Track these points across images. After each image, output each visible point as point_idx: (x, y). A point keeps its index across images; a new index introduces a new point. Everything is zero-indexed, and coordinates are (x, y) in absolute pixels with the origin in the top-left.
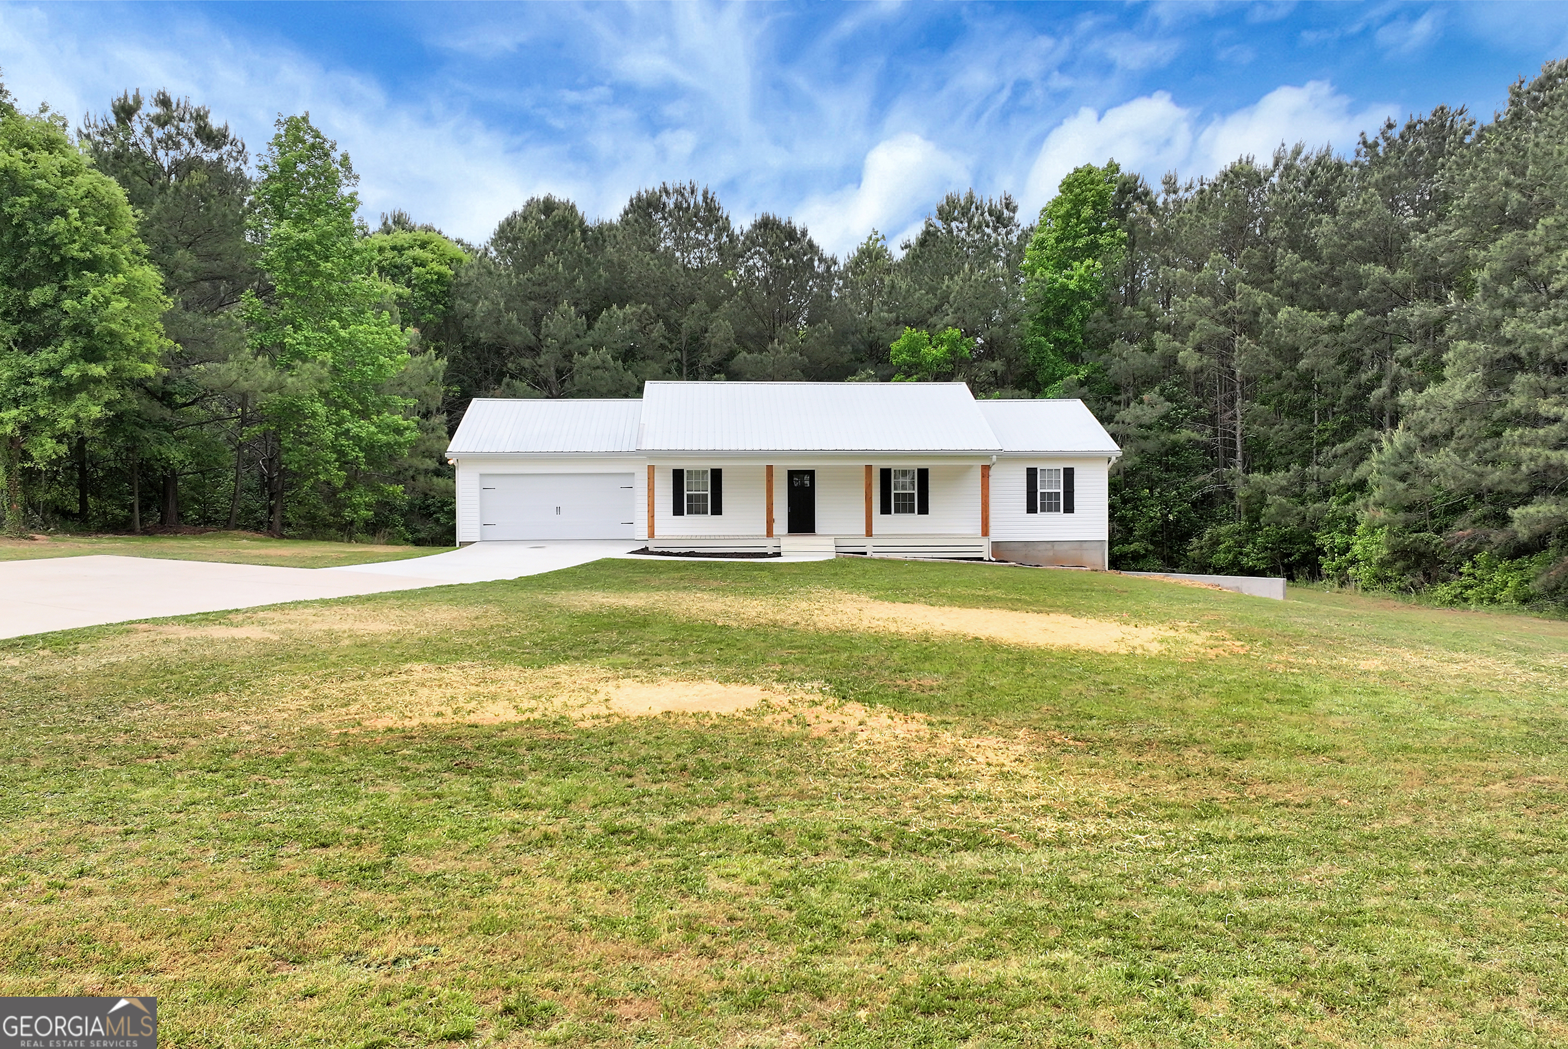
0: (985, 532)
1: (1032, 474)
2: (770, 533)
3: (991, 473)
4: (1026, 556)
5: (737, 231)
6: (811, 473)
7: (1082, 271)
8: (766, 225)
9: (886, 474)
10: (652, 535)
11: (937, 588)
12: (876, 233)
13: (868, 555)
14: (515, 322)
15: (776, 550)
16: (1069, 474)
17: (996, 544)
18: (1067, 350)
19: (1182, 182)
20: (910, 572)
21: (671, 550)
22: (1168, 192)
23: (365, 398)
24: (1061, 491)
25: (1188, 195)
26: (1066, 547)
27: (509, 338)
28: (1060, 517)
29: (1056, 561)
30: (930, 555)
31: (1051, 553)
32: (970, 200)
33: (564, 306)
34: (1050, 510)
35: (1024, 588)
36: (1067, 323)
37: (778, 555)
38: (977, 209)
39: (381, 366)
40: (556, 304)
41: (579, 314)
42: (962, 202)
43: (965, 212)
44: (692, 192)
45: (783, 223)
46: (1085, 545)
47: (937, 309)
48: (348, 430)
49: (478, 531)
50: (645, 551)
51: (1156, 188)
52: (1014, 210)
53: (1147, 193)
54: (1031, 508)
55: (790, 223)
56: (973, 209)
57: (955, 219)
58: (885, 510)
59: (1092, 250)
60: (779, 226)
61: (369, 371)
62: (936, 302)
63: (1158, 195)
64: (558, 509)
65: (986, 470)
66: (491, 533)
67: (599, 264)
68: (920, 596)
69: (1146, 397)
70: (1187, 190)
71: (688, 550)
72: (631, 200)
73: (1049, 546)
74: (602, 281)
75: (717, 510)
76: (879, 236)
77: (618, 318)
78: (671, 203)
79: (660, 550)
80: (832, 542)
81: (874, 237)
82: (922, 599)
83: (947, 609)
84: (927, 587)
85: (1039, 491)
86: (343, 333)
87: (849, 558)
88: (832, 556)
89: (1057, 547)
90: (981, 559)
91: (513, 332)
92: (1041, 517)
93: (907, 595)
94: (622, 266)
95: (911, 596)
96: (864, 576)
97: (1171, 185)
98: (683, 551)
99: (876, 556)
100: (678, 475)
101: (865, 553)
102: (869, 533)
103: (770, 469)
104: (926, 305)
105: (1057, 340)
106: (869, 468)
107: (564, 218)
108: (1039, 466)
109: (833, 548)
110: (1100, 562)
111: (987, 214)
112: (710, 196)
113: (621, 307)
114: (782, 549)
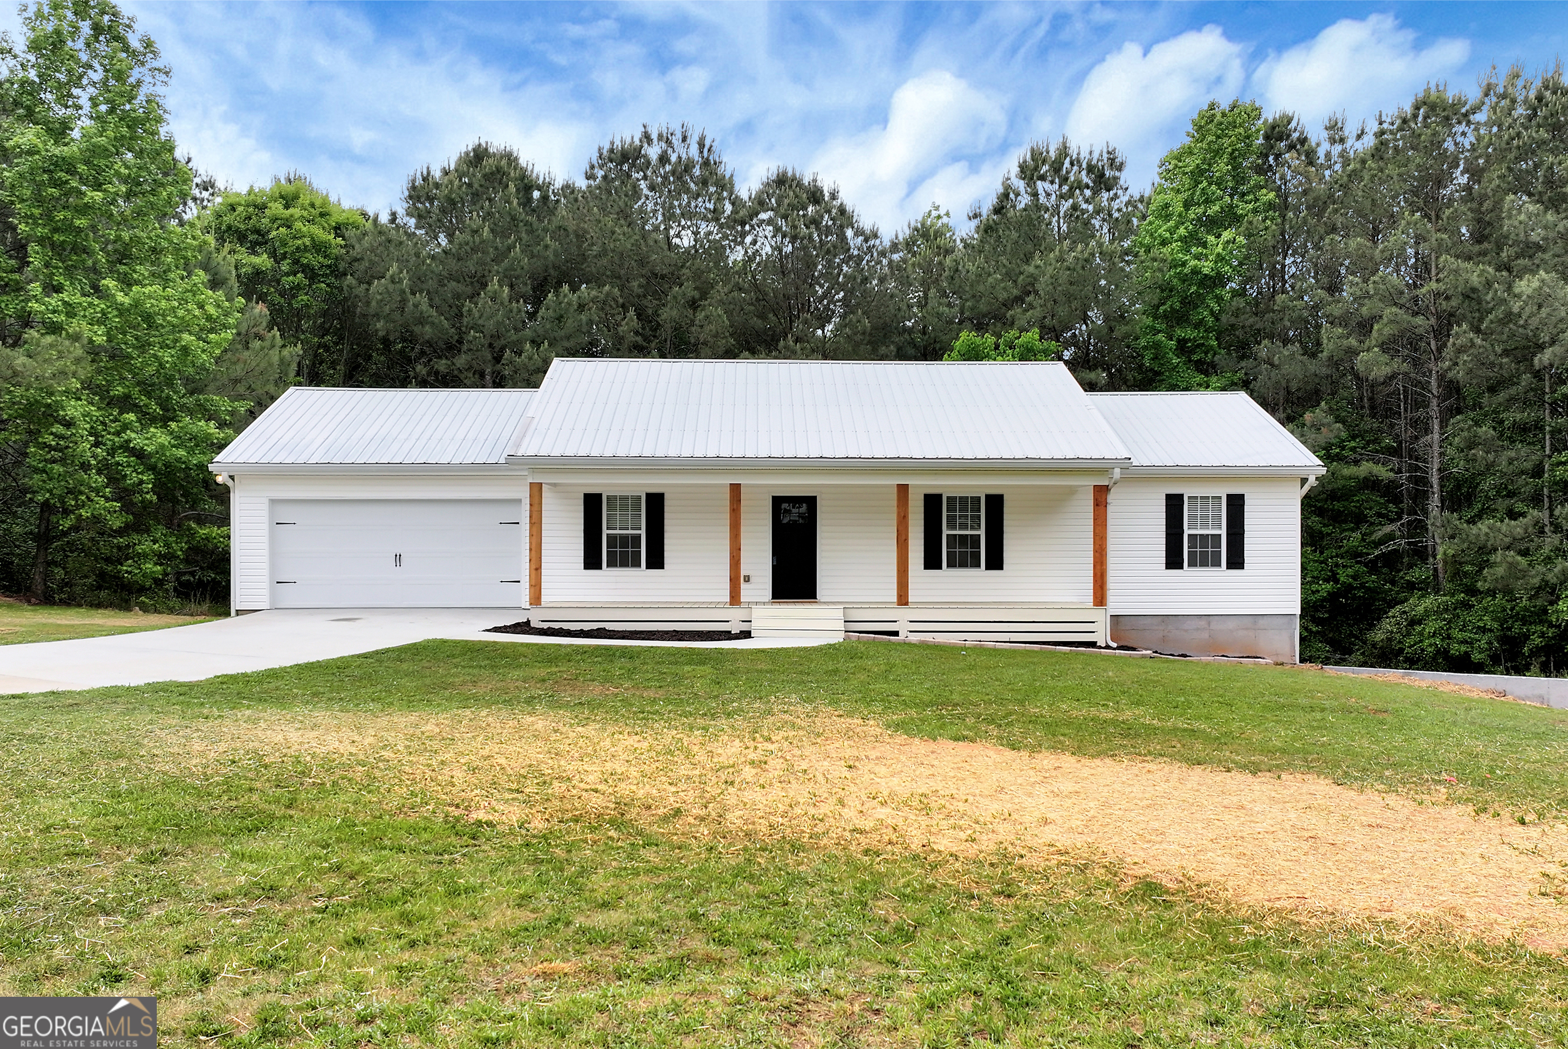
0: (1100, 599)
1: (1174, 504)
2: (735, 598)
3: (1111, 498)
4: (1164, 639)
5: (744, 195)
6: (811, 502)
7: (1219, 249)
8: (782, 181)
9: (932, 502)
10: (536, 599)
11: (1021, 703)
12: (937, 208)
13: (902, 637)
14: (424, 306)
15: (745, 626)
16: (1236, 504)
17: (1116, 619)
18: (1195, 357)
19: (1350, 130)
20: (971, 667)
21: (566, 626)
22: (1333, 141)
23: (168, 398)
24: (1223, 532)
25: (1359, 145)
26: (1231, 624)
27: (417, 329)
28: (1221, 575)
29: (1217, 648)
30: (1006, 637)
31: (1205, 635)
32: (1064, 151)
33: (494, 284)
34: (1204, 564)
35: (1189, 705)
36: (1195, 318)
37: (746, 635)
38: (1072, 164)
39: (185, 350)
40: (484, 285)
41: (515, 297)
42: (1053, 154)
43: (1057, 167)
44: (684, 139)
45: (806, 182)
46: (1262, 622)
47: (1019, 300)
48: (128, 441)
49: (266, 592)
50: (523, 628)
51: (1317, 135)
52: (1120, 168)
53: (1303, 141)
54: (1174, 561)
55: (815, 181)
56: (1067, 164)
57: (1042, 178)
58: (932, 562)
59: (1230, 218)
60: (800, 184)
61: (167, 356)
62: (1015, 292)
63: (1318, 145)
64: (398, 558)
65: (1101, 493)
66: (289, 596)
67: (545, 230)
68: (990, 720)
69: (1308, 416)
70: (1359, 137)
71: (595, 626)
72: (600, 150)
73: (1203, 623)
74: (550, 254)
75: (656, 561)
76: (942, 212)
77: (569, 304)
78: (653, 152)
79: (545, 626)
80: (839, 614)
81: (934, 213)
82: (993, 730)
83: (1046, 760)
84: (1002, 701)
85: (1187, 532)
86: (120, 297)
87: (866, 643)
88: (838, 638)
89: (1216, 625)
90: (1093, 644)
91: (422, 320)
92: (1188, 575)
93: (962, 717)
94: (580, 236)
95: (970, 721)
96: (884, 676)
97: (1335, 131)
98: (587, 627)
99: (914, 638)
100: (592, 503)
101: (896, 634)
102: (903, 600)
103: (735, 489)
104: (1003, 296)
105: (1182, 342)
106: (903, 490)
107: (499, 169)
108: (1188, 491)
109: (841, 625)
110: (1287, 649)
111: (1084, 173)
112: (707, 144)
113: (574, 289)
114: (754, 625)
